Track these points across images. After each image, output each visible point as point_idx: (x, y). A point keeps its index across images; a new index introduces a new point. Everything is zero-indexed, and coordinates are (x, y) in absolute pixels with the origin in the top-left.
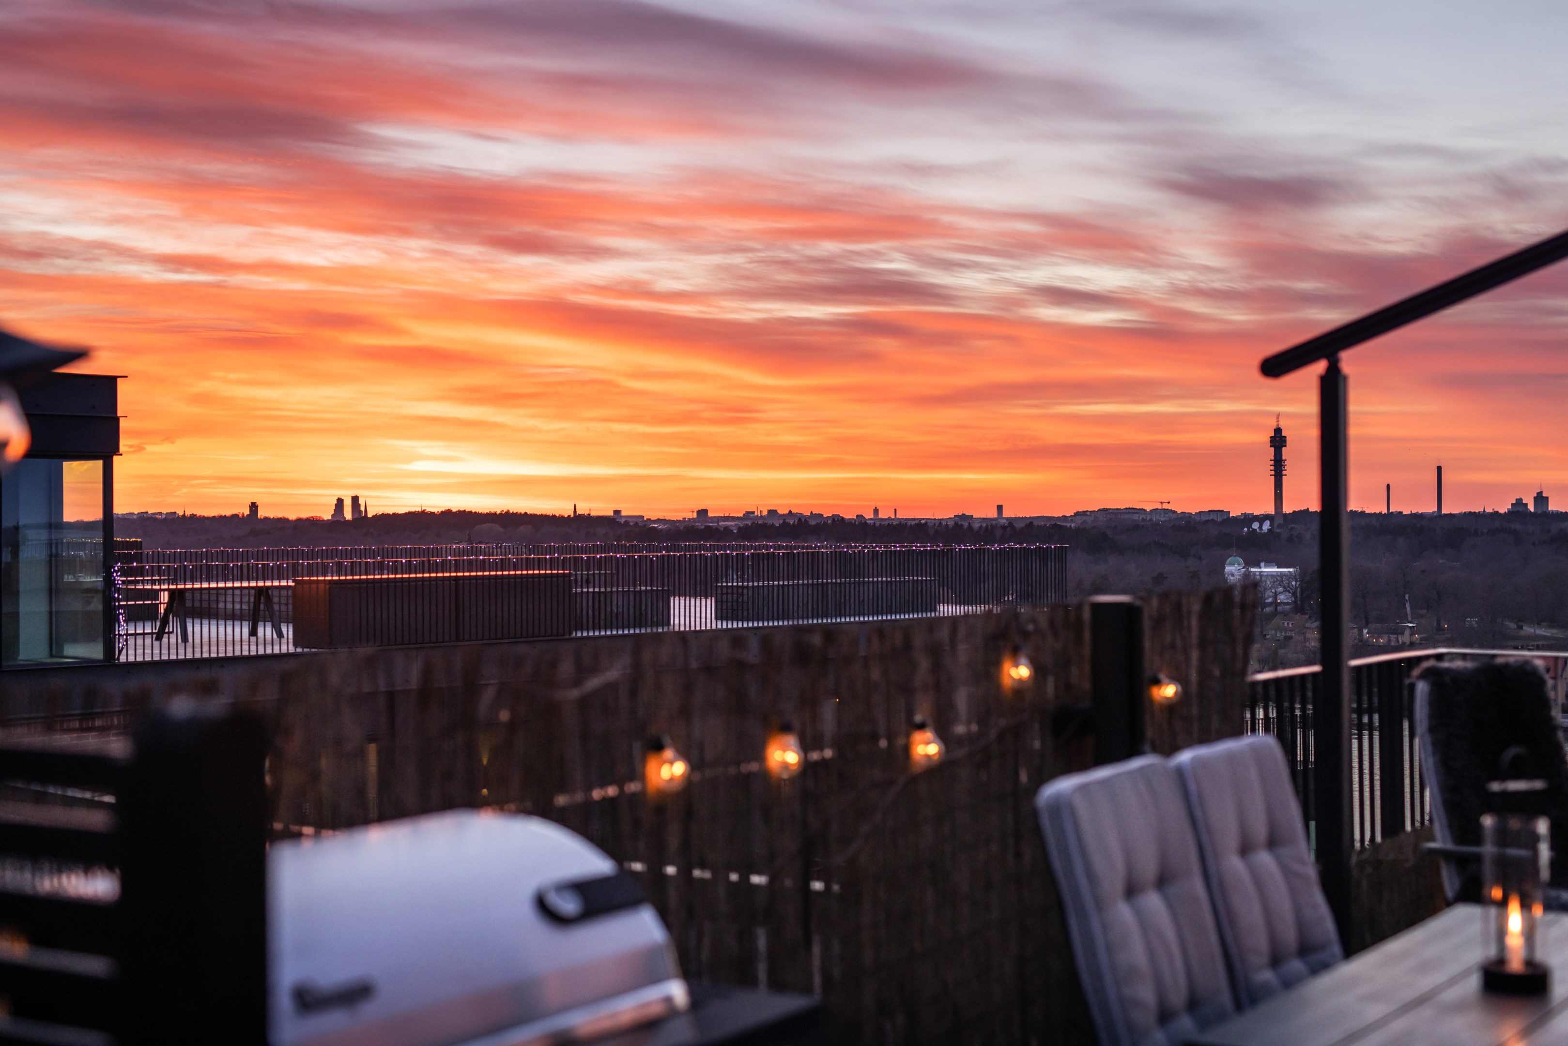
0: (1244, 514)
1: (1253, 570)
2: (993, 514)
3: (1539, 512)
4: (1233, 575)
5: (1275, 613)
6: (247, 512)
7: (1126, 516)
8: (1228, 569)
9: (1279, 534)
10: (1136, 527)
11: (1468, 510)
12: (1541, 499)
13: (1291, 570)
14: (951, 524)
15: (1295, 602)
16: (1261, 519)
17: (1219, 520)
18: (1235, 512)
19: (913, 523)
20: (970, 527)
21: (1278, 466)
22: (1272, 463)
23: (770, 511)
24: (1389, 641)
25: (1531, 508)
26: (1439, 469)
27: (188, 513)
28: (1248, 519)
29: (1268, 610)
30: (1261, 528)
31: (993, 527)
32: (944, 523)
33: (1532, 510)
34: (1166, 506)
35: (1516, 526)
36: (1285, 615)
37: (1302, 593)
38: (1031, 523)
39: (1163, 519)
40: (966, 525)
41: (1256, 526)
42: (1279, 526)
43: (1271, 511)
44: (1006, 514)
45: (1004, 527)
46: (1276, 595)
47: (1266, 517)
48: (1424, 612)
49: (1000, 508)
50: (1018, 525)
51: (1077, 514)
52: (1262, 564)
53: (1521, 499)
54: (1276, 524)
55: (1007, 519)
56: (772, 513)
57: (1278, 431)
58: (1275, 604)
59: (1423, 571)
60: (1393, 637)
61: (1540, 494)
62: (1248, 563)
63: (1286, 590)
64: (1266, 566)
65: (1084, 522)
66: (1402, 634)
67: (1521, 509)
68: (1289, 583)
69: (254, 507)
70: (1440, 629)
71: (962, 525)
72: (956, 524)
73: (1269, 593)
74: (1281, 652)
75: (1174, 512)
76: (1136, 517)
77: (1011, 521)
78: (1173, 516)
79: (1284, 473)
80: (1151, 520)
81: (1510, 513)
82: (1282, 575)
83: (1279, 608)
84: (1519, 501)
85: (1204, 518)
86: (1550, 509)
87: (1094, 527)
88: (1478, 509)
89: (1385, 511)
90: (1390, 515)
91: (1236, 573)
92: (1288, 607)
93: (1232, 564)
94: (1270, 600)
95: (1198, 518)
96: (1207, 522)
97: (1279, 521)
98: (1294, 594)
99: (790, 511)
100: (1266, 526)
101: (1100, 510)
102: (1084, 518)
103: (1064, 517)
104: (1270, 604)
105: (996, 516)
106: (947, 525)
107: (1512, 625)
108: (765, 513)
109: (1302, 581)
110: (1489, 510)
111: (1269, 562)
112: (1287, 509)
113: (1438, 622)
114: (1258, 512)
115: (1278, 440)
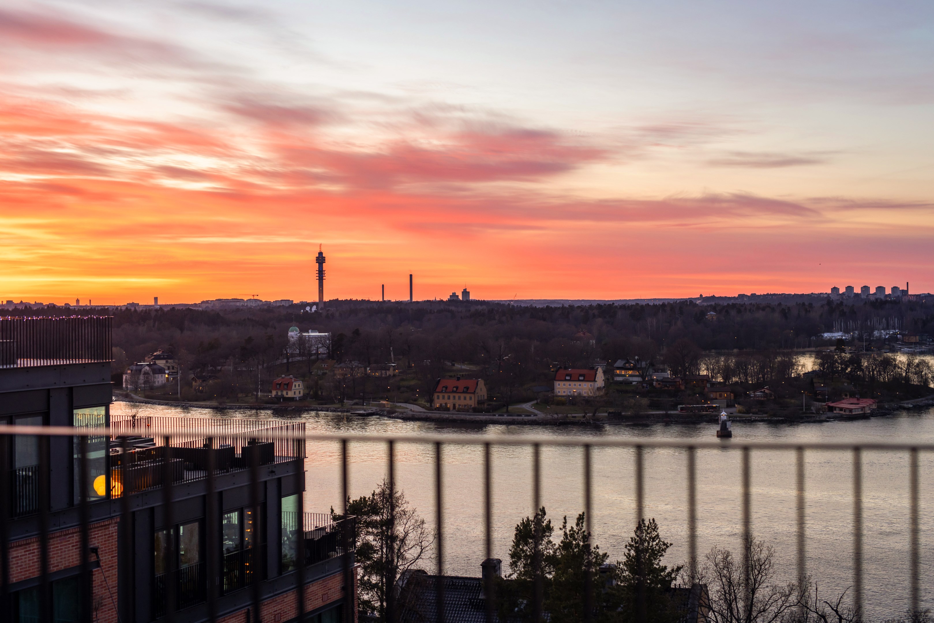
0: (302, 302)
1: (304, 334)
2: (152, 303)
3: (465, 300)
4: (293, 338)
5: (318, 359)
7: (232, 304)
8: (290, 334)
9: (321, 313)
10: (238, 310)
11: (426, 299)
12: (466, 293)
13: (326, 334)
14: (124, 308)
15: (329, 353)
16: (311, 305)
17: (287, 305)
18: (296, 301)
19: (99, 308)
20: (135, 311)
21: (321, 274)
22: (317, 272)
23: (8, 302)
24: (382, 374)
25: (460, 298)
26: (411, 276)
28: (304, 305)
29: (313, 357)
30: (311, 310)
31: (150, 310)
32: (119, 308)
33: (461, 299)
34: (256, 298)
35: (453, 308)
36: (323, 360)
37: (332, 347)
38: (174, 308)
39: (254, 305)
40: (133, 309)
41: (308, 309)
42: (321, 309)
43: (317, 300)
44: (160, 303)
45: (156, 310)
46: (318, 348)
47: (314, 304)
48: (401, 357)
49: (156, 299)
50: (166, 309)
51: (203, 302)
52: (310, 331)
53: (455, 293)
54: (320, 307)
55: (160, 305)
56: (9, 302)
57: (321, 254)
58: (317, 354)
59: (401, 334)
60: (383, 372)
61: (465, 290)
62: (302, 330)
63: (323, 346)
64: (312, 332)
65: (207, 307)
66: (389, 370)
67: (455, 298)
68: (325, 341)
70: (410, 367)
71: (130, 309)
72: (127, 308)
73: (314, 348)
74: (320, 382)
75: (261, 301)
76: (238, 304)
77: (162, 307)
78: (261, 303)
79: (324, 278)
80: (247, 306)
81: (449, 301)
82: (321, 337)
83: (320, 356)
84: (454, 294)
85: (278, 304)
86: (470, 299)
87: (213, 310)
88: (432, 299)
89: (381, 300)
90: (384, 301)
91: (294, 336)
92: (324, 356)
93: (292, 331)
94: (314, 352)
95: (275, 304)
96: (280, 306)
97: (321, 306)
98: (328, 348)
99: (21, 302)
100: (314, 308)
101: (217, 300)
102: (207, 305)
103: (195, 304)
104: (315, 354)
105: (153, 304)
106: (121, 309)
107: (449, 364)
108: (5, 303)
109: (332, 340)
110: (438, 299)
111: (314, 330)
112: (326, 299)
113: (409, 363)
114: (309, 301)
115: (321, 259)
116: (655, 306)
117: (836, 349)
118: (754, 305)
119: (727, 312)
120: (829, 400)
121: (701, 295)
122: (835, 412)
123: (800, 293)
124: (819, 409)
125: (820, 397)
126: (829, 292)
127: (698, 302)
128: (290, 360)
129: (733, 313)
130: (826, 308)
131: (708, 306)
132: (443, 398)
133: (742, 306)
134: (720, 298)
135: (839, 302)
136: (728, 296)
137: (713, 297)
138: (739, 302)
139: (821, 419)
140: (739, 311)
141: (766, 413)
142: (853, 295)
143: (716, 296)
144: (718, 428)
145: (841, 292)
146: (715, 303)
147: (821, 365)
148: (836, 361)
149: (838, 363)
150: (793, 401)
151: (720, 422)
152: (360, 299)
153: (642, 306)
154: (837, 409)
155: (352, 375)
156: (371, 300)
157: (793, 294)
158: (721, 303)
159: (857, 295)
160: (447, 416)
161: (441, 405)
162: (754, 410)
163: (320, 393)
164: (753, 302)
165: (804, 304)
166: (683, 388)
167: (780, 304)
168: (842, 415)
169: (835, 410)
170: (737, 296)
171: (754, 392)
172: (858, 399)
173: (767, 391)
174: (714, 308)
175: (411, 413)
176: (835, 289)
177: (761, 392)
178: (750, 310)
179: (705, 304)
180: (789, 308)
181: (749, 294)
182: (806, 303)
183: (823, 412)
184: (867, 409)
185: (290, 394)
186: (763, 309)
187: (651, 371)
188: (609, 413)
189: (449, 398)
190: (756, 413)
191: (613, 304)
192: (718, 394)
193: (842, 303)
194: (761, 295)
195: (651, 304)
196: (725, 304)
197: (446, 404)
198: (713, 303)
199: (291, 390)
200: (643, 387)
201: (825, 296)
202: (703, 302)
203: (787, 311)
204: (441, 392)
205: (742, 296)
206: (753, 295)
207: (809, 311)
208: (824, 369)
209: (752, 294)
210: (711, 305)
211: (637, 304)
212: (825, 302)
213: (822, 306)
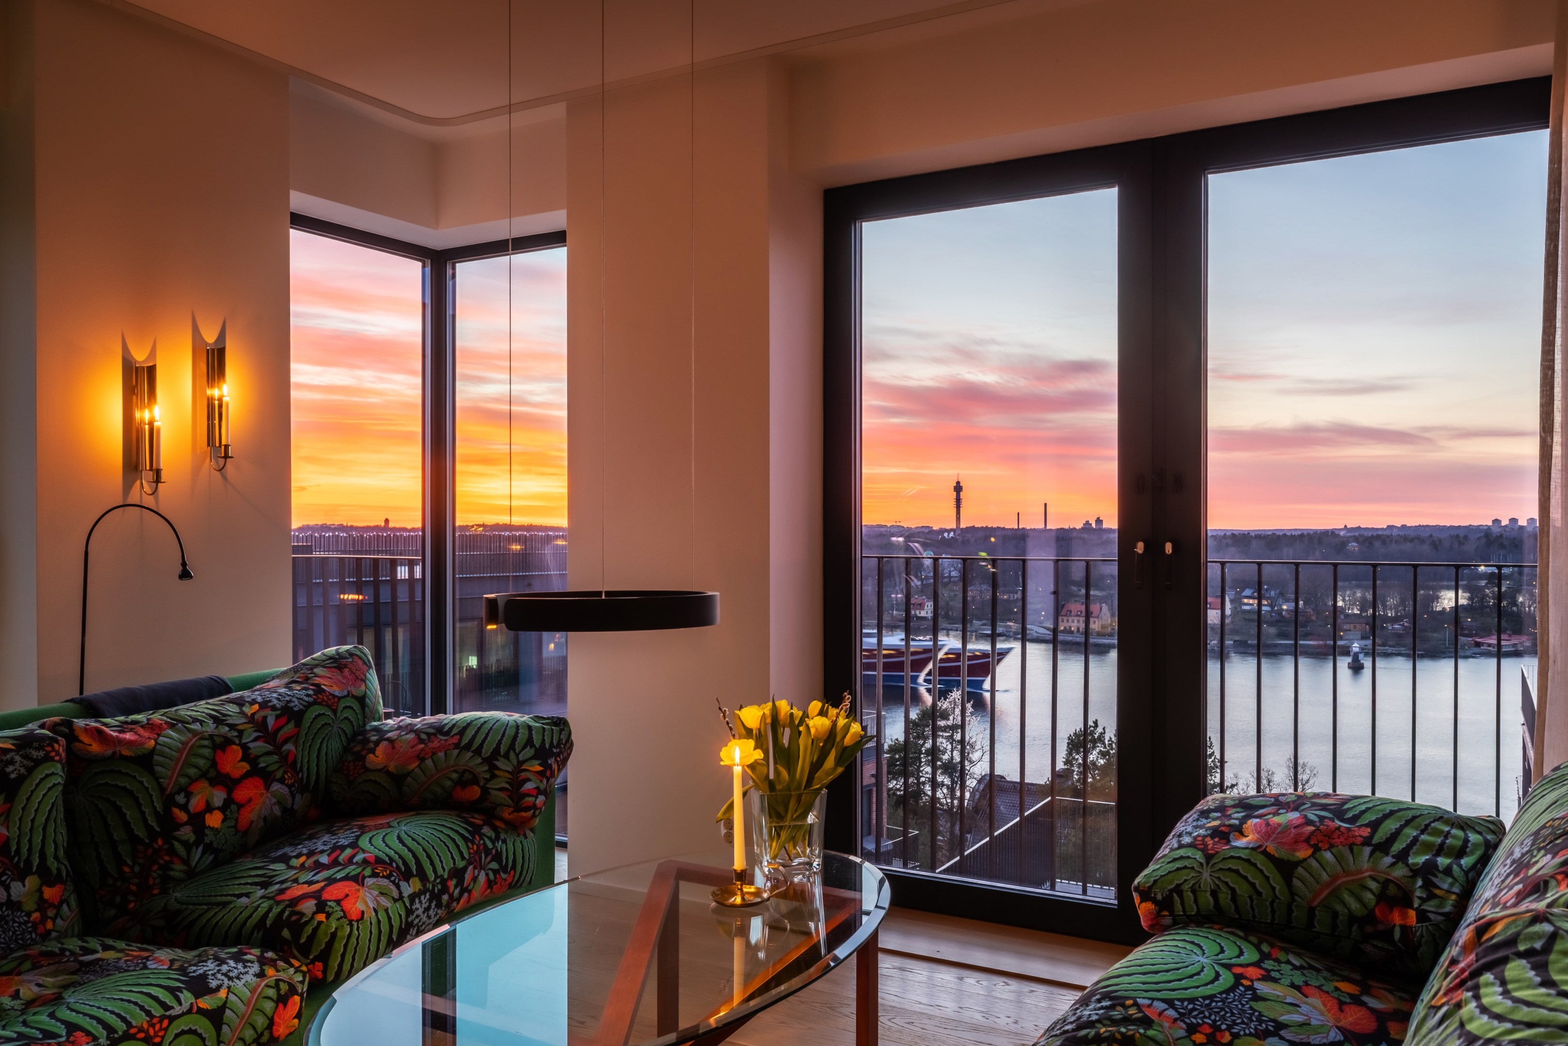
0: (941, 529)
3: (1098, 528)
5: (950, 582)
6: (383, 524)
7: (876, 529)
9: (957, 539)
11: (1060, 527)
12: (1099, 521)
16: (949, 531)
17: (927, 531)
18: (936, 528)
21: (958, 501)
22: (955, 500)
24: (1010, 597)
25: (1094, 526)
26: (1046, 504)
27: (349, 524)
28: (942, 531)
29: (946, 580)
30: (948, 536)
34: (898, 524)
35: (1085, 536)
36: (955, 583)
39: (896, 531)
41: (946, 535)
42: (959, 535)
43: (955, 527)
46: (950, 572)
47: (952, 530)
54: (957, 534)
57: (958, 483)
58: (950, 577)
60: (1011, 595)
61: (1098, 518)
62: (937, 555)
63: (955, 569)
64: (946, 556)
66: (1017, 593)
67: (1087, 526)
68: (958, 565)
69: (387, 521)
70: (1037, 591)
73: (946, 571)
74: (951, 603)
75: (903, 527)
76: (882, 529)
78: (902, 529)
79: (961, 506)
80: (890, 531)
81: (1082, 528)
82: (953, 561)
83: (952, 579)
84: (1087, 522)
85: (918, 530)
86: (1102, 527)
88: (1066, 526)
89: (1016, 527)
90: (1019, 529)
91: (929, 560)
92: (956, 579)
93: (928, 555)
94: (947, 575)
95: (915, 531)
96: (920, 532)
97: (958, 532)
98: (960, 572)
100: (952, 534)
104: (947, 577)
107: (1076, 589)
110: (1071, 527)
111: (948, 554)
112: (963, 525)
113: (1036, 586)
114: (948, 527)
115: (958, 488)
116: (1292, 536)
117: (1487, 584)
118: (1402, 536)
119: (1371, 543)
120: (1476, 635)
121: (1346, 526)
122: (1482, 648)
123: (1456, 524)
124: (1465, 645)
125: (1466, 632)
126: (1490, 523)
127: (1342, 533)
128: (924, 582)
129: (1377, 544)
130: (1483, 541)
131: (1351, 537)
132: (1068, 621)
133: (1388, 537)
134: (1367, 529)
135: (1499, 535)
136: (1375, 527)
137: (1359, 528)
138: (1388, 533)
139: (1466, 654)
140: (1384, 542)
141: (1404, 646)
142: (1517, 527)
143: (1362, 526)
144: (1349, 659)
145: (1503, 524)
146: (1359, 535)
147: (1470, 599)
148: (1487, 595)
149: (1490, 598)
150: (1435, 635)
151: (1352, 654)
152: (995, 526)
153: (1279, 536)
154: (1485, 645)
155: (981, 597)
156: (1007, 527)
157: (1449, 525)
158: (1365, 534)
159: (1522, 527)
160: (1071, 638)
161: (1065, 628)
162: (1391, 643)
163: (950, 613)
164: (1402, 533)
165: (1458, 536)
166: (1314, 618)
167: (1431, 536)
168: (1490, 651)
169: (1483, 646)
170: (1385, 527)
171: (1392, 625)
172: (1510, 636)
173: (1406, 624)
174: (1356, 539)
175: (1036, 635)
176: (1496, 521)
177: (1400, 625)
178: (1396, 542)
179: (1349, 534)
180: (1440, 541)
181: (1399, 525)
182: (1461, 535)
183: (1469, 647)
184: (1519, 646)
185: (923, 614)
186: (1412, 540)
187: (1280, 601)
188: (1235, 641)
189: (1073, 622)
190: (1393, 646)
191: (1249, 533)
192: (1352, 626)
193: (1501, 536)
194: (1412, 527)
195: (1288, 534)
196: (1370, 534)
197: (1070, 627)
198: (1357, 534)
199: (923, 609)
200: (1272, 616)
201: (1485, 528)
202: (1347, 532)
203: (1437, 543)
204: (1066, 615)
205: (1390, 527)
206: (1404, 526)
207: (1464, 544)
208: (1472, 603)
209: (1402, 525)
210: (1354, 536)
211: (1274, 534)
212: (1482, 534)
213: (1478, 539)
